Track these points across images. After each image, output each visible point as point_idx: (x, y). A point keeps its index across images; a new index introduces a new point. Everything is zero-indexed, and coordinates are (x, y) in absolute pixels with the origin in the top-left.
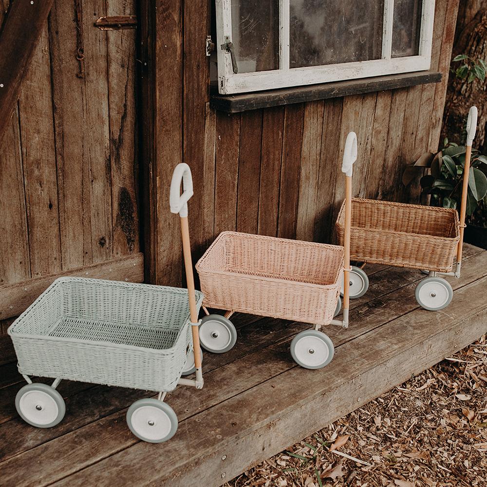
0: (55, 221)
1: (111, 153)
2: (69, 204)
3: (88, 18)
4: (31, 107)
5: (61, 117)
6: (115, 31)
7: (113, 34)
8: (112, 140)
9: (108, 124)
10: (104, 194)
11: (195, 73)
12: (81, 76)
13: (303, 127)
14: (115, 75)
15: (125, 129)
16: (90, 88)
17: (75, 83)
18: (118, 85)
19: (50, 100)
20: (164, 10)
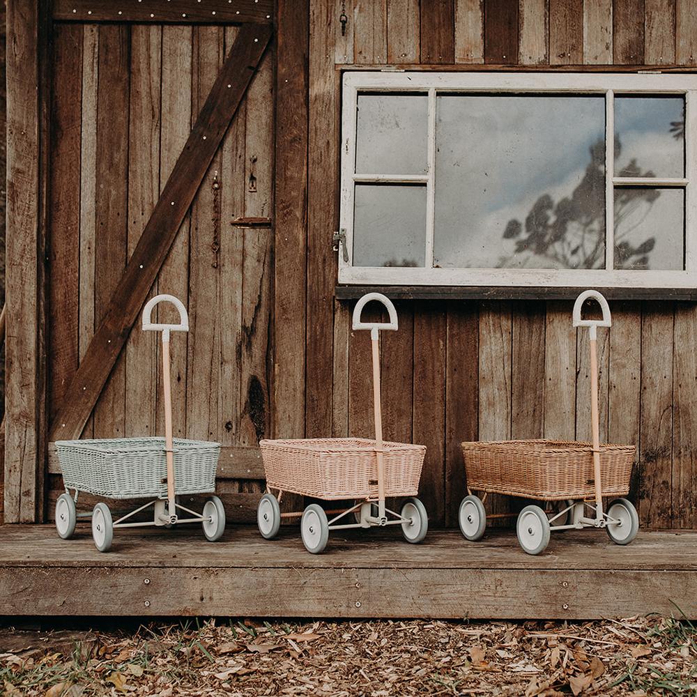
0: (183, 394)
1: (243, 339)
2: (196, 381)
3: (226, 218)
4: (169, 289)
5: (195, 301)
6: (251, 230)
7: (249, 232)
8: (244, 327)
9: (240, 312)
10: (233, 378)
11: (321, 267)
12: (217, 267)
13: (479, 340)
14: (250, 268)
15: (259, 319)
16: (225, 277)
17: (211, 271)
18: (253, 276)
19: (186, 284)
20: (284, 208)
